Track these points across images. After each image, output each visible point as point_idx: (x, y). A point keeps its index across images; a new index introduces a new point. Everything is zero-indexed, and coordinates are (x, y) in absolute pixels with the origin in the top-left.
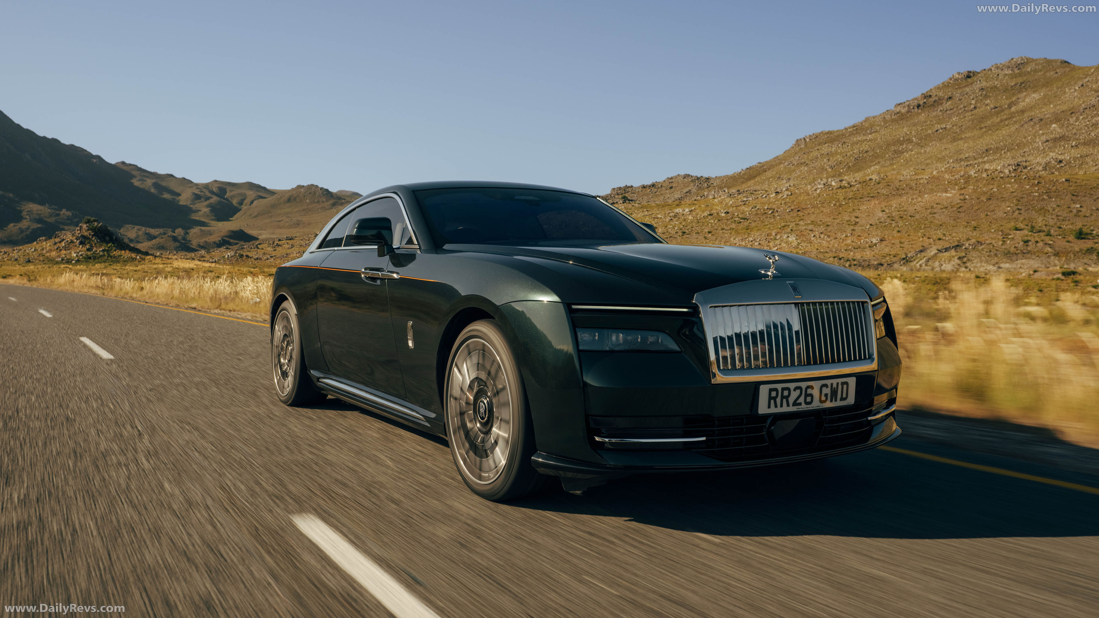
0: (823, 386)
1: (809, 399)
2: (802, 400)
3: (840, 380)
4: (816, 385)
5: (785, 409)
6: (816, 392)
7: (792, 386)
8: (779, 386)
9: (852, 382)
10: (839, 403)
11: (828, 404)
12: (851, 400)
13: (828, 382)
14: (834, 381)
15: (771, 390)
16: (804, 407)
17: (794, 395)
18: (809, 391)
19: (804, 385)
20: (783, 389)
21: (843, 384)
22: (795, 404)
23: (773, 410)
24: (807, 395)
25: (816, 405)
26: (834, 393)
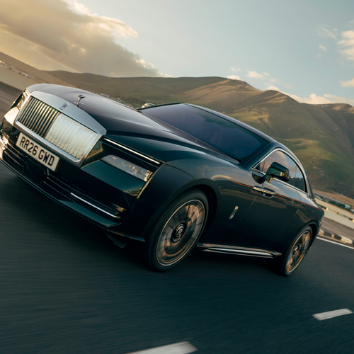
0: (42, 150)
1: (34, 152)
2: (32, 150)
3: (51, 154)
4: (40, 148)
5: (24, 150)
6: (38, 151)
7: (31, 141)
8: (27, 138)
9: (57, 159)
10: (46, 165)
11: (41, 161)
12: (53, 168)
13: (46, 151)
14: (49, 153)
15: (23, 138)
16: (31, 154)
17: (30, 146)
18: (36, 149)
19: (35, 144)
20: (28, 141)
21: (52, 157)
22: (29, 150)
23: (21, 147)
24: (34, 150)
25: (36, 157)
26: (46, 158)
